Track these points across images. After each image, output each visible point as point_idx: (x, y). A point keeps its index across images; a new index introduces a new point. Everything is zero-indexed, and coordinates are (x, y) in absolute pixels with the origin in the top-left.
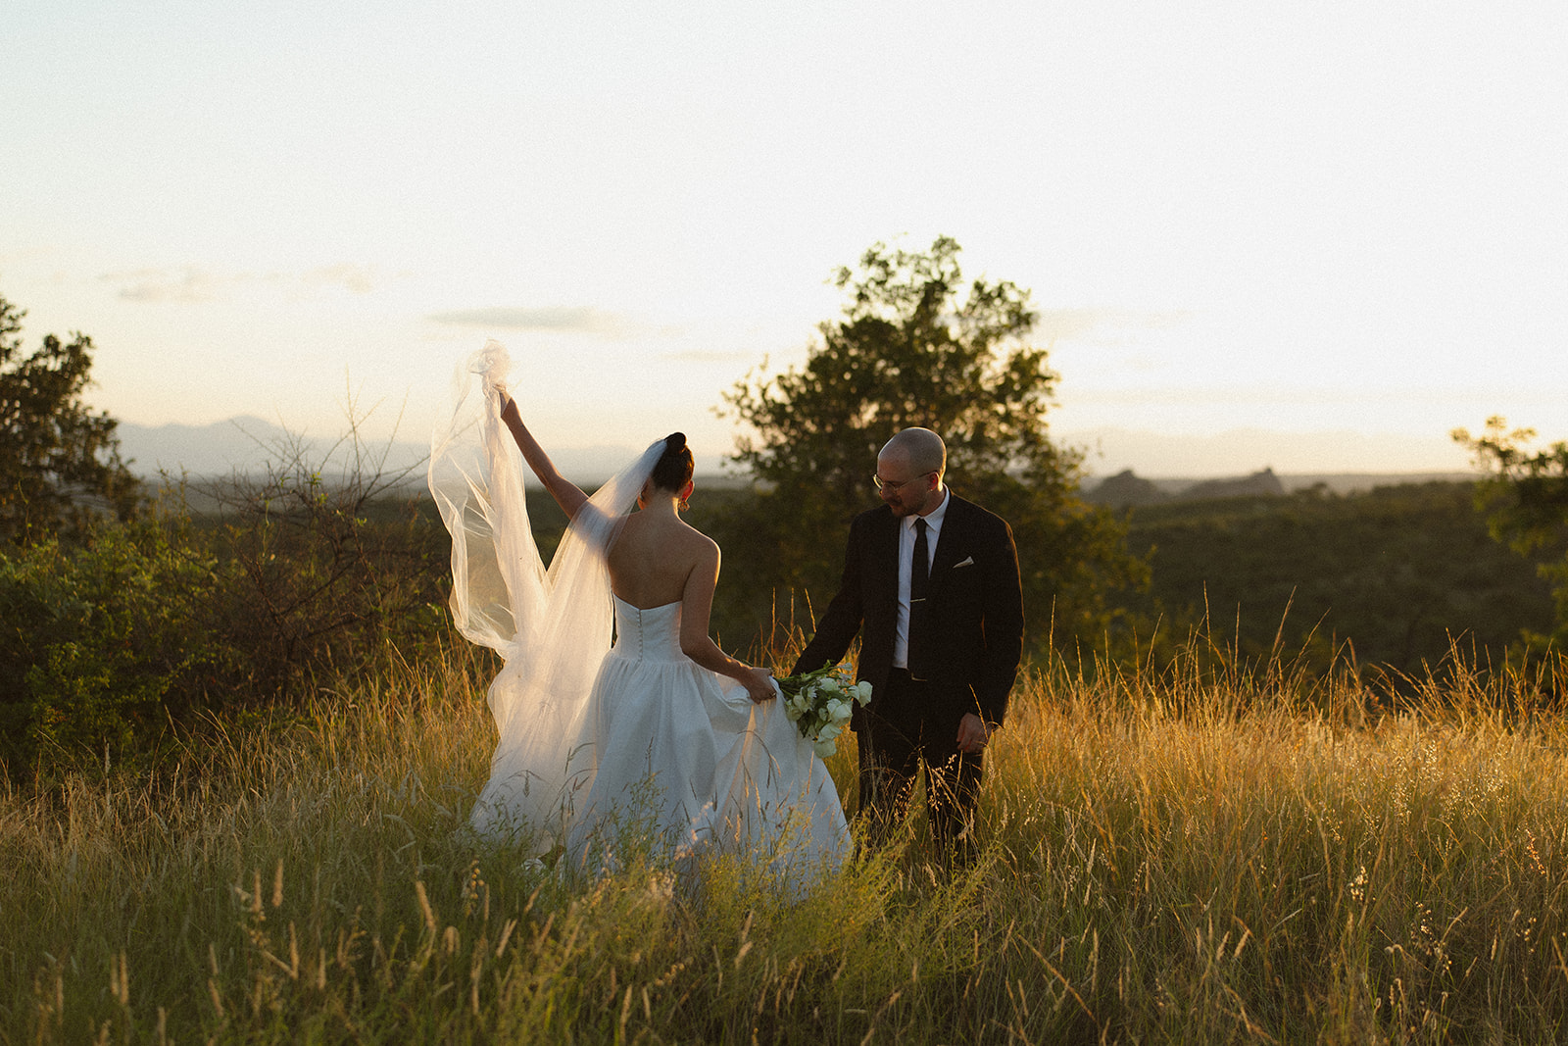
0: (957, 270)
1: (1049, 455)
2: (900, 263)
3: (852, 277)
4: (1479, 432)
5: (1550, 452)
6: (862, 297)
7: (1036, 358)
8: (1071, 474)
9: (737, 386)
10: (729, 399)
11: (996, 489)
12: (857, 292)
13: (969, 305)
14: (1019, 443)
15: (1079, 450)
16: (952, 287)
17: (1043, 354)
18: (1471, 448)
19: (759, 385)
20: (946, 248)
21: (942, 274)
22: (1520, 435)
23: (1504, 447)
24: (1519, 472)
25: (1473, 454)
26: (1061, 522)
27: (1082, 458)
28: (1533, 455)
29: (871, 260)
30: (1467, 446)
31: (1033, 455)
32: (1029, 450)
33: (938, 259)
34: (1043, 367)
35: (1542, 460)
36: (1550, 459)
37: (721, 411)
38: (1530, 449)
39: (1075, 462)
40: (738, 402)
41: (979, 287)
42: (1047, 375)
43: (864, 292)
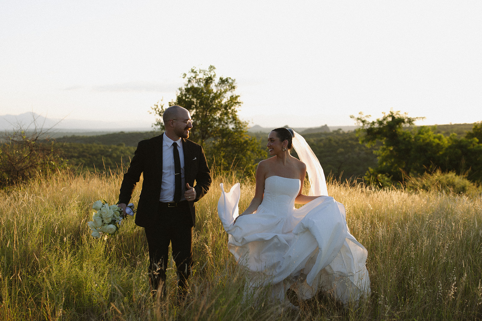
0: (215, 74)
1: (239, 123)
2: (200, 72)
3: (187, 76)
4: (357, 116)
5: (375, 121)
6: (189, 81)
7: (237, 97)
8: (245, 128)
9: (155, 105)
10: (153, 109)
11: (225, 132)
12: (188, 80)
13: (218, 83)
14: (231, 120)
15: (247, 122)
16: (214, 79)
17: (239, 96)
18: (355, 120)
19: (161, 105)
20: (212, 68)
21: (211, 75)
22: (367, 116)
23: (363, 119)
24: (367, 127)
25: (356, 122)
26: (243, 141)
27: (248, 124)
28: (371, 122)
29: (192, 71)
30: (354, 119)
31: (235, 123)
32: (234, 122)
33: (210, 71)
34: (239, 100)
35: (373, 123)
36: (375, 123)
37: (151, 112)
38: (370, 120)
39: (246, 125)
40: (155, 110)
41: (221, 79)
42: (239, 102)
43: (190, 80)
